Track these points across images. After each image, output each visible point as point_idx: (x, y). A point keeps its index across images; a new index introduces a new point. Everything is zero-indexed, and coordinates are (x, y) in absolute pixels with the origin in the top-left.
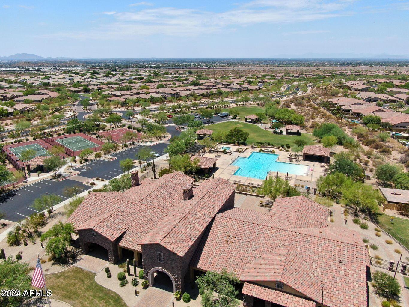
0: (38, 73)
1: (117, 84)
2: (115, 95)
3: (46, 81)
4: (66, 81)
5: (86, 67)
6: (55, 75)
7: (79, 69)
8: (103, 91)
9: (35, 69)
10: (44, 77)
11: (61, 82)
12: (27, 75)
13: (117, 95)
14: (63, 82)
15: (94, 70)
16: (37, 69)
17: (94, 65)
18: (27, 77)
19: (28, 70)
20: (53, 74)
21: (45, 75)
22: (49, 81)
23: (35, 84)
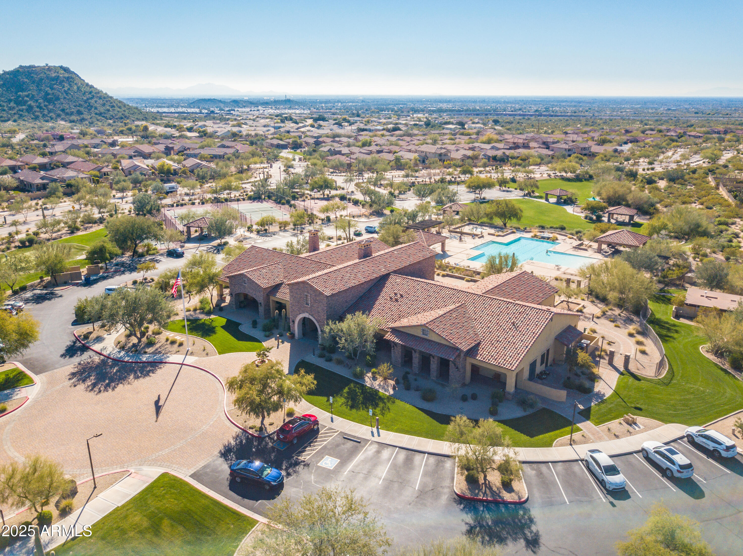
0: (227, 117)
1: (349, 137)
2: (339, 153)
3: (235, 129)
4: (268, 131)
5: (309, 109)
6: (254, 120)
7: (295, 112)
8: (322, 147)
9: (223, 110)
10: (235, 123)
11: (261, 131)
12: (210, 120)
13: (343, 152)
14: (264, 132)
15: (320, 114)
16: (227, 111)
17: (323, 105)
18: (209, 123)
19: (213, 112)
20: (250, 119)
21: (238, 120)
22: (240, 129)
23: (218, 134)
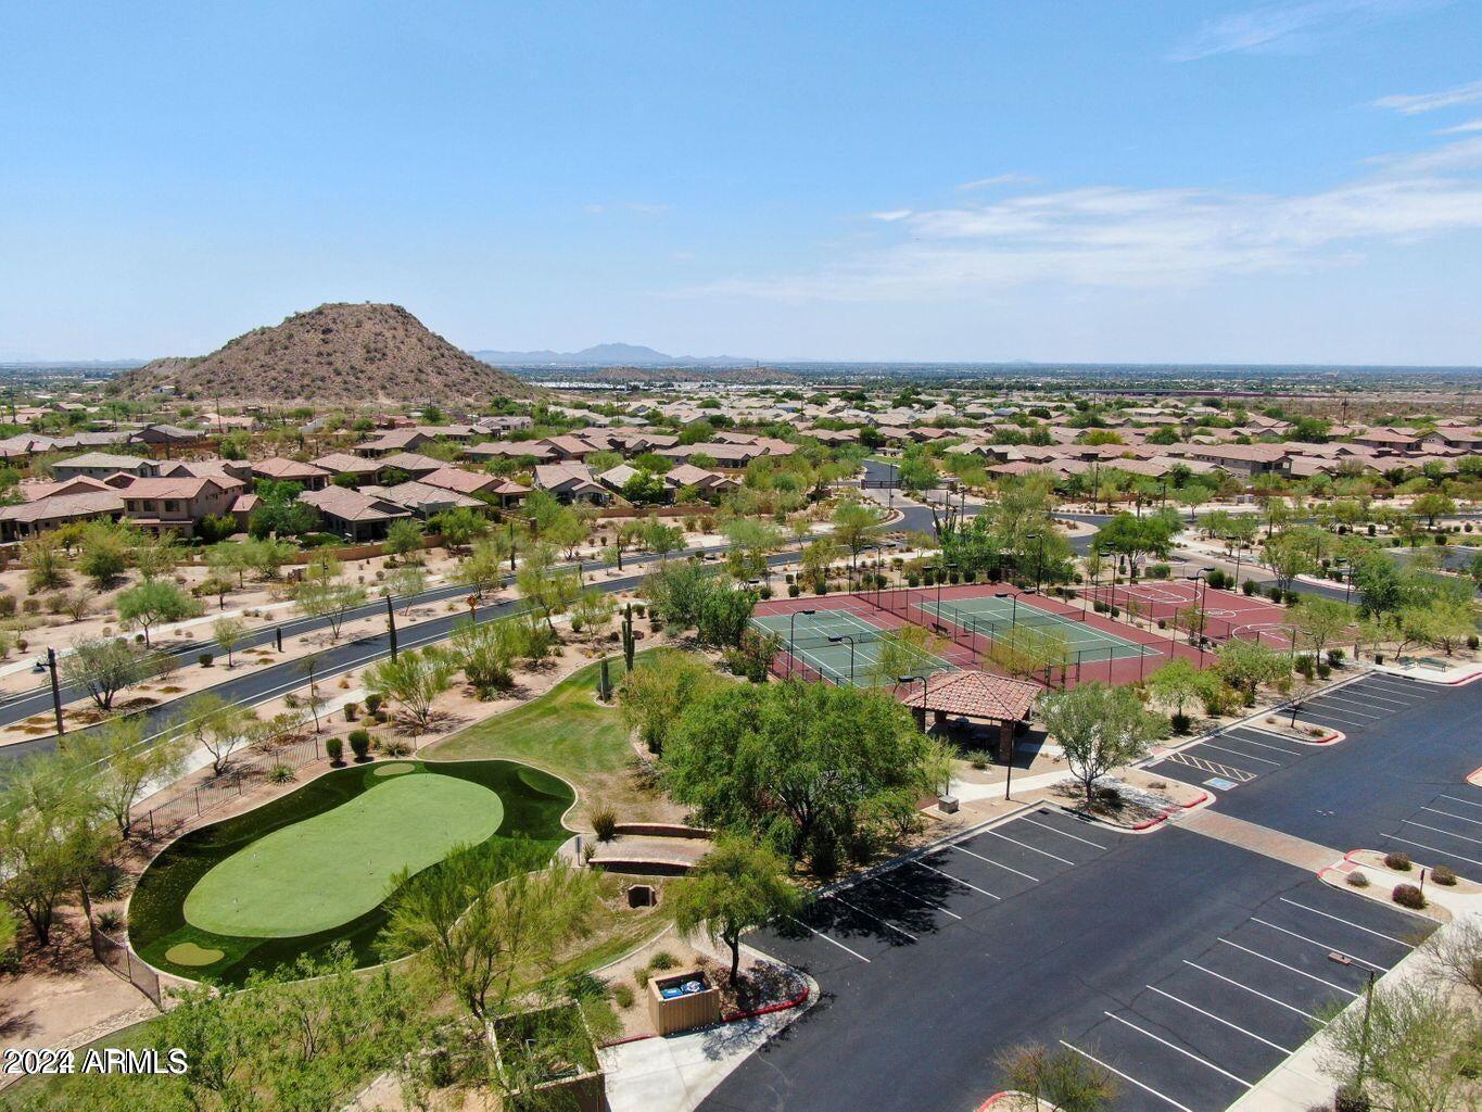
2: (1003, 458)
4: (780, 415)
11: (765, 416)
12: (644, 398)
13: (1010, 456)
14: (773, 417)
16: (660, 387)
18: (649, 403)
19: (637, 388)
22: (722, 412)
23: (686, 420)
